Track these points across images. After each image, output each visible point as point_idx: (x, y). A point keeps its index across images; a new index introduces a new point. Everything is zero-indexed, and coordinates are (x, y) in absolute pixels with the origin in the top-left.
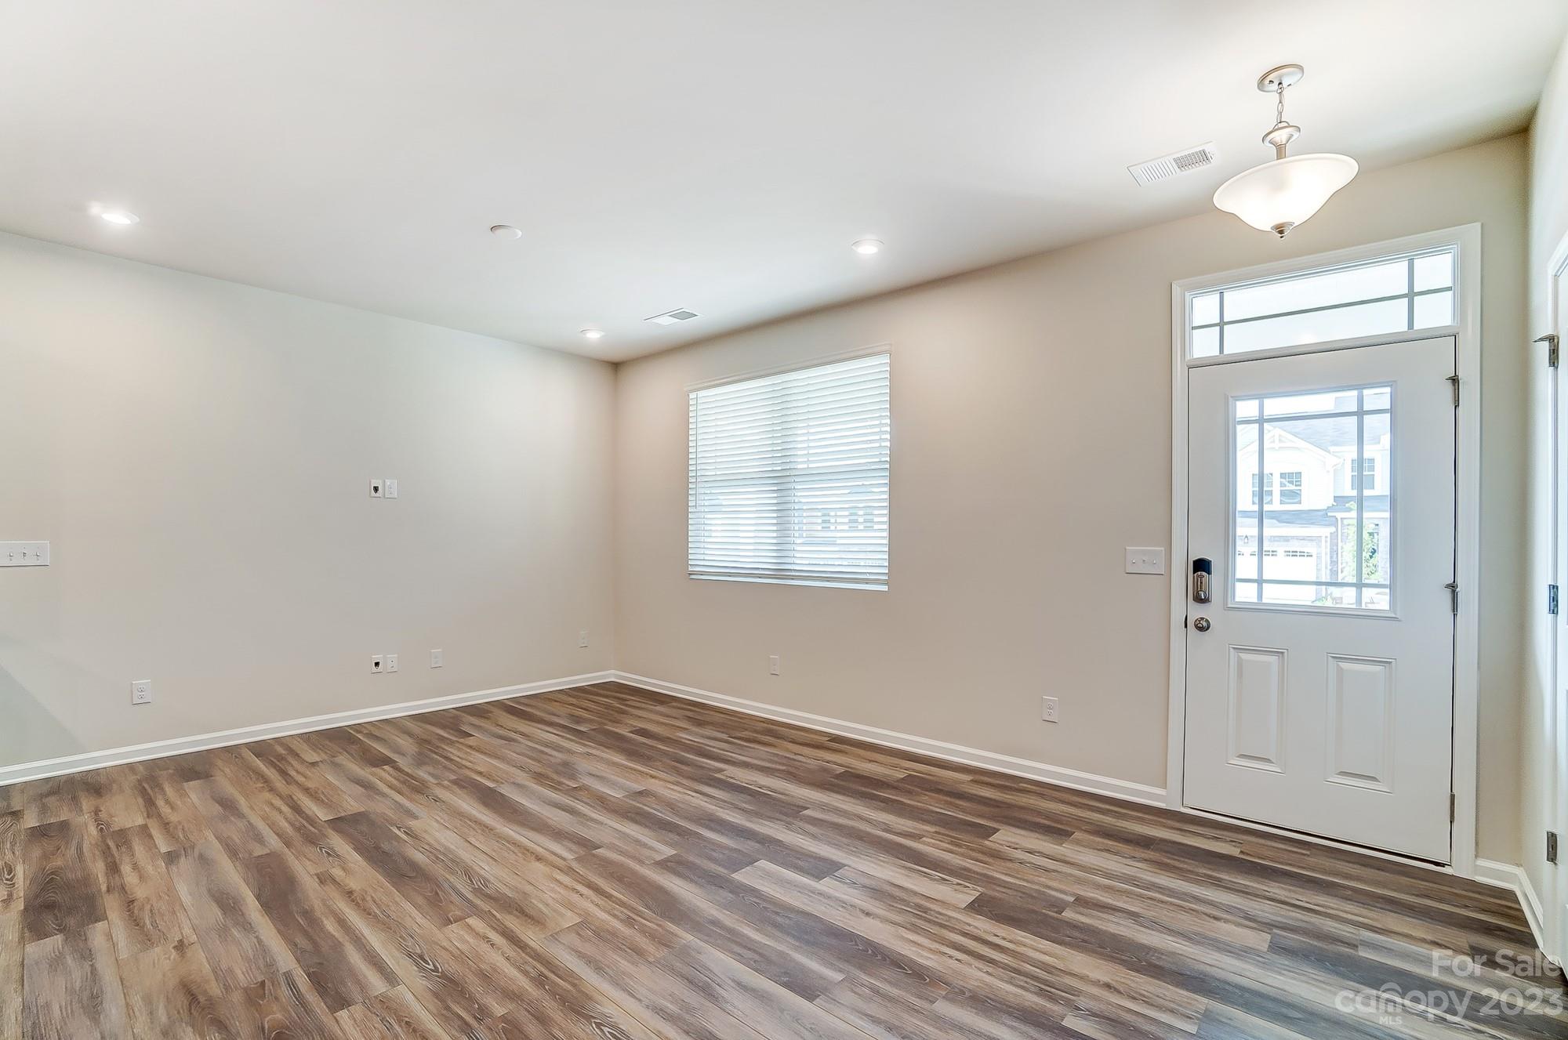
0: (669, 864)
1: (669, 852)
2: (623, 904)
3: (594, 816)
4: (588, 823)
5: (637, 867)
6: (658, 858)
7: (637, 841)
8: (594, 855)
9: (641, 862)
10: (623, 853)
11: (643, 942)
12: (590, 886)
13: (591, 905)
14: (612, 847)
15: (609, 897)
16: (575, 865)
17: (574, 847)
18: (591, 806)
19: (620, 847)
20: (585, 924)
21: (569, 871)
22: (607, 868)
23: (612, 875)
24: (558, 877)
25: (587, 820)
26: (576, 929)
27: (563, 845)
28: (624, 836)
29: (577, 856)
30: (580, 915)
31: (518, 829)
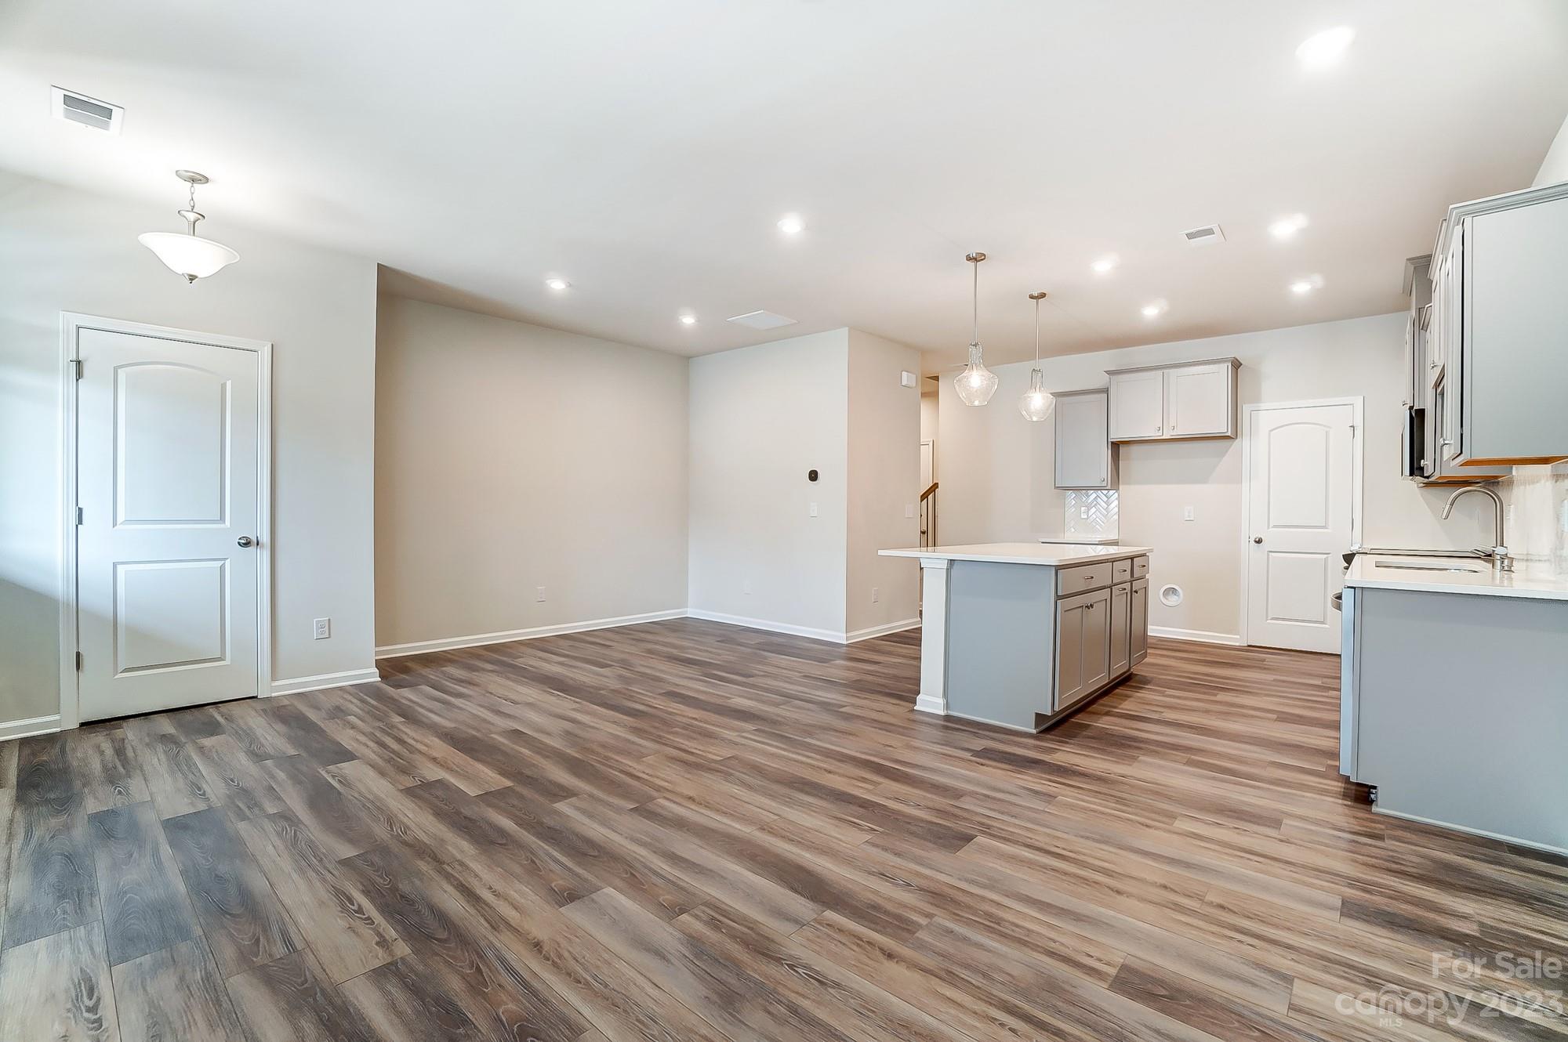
0: (565, 794)
1: (562, 806)
2: (611, 767)
3: (642, 851)
4: (649, 840)
5: (596, 792)
6: (573, 800)
7: (591, 816)
8: (638, 802)
9: (591, 796)
10: (608, 805)
11: (600, 750)
12: (638, 778)
13: (636, 767)
14: (618, 810)
15: (622, 771)
16: (655, 794)
17: (659, 810)
18: (650, 869)
19: (611, 810)
20: (639, 757)
21: (659, 789)
22: (625, 793)
23: (619, 786)
24: (666, 784)
25: (650, 844)
26: (643, 756)
27: (673, 813)
28: (604, 823)
29: (655, 801)
30: (643, 761)
31: (731, 831)
